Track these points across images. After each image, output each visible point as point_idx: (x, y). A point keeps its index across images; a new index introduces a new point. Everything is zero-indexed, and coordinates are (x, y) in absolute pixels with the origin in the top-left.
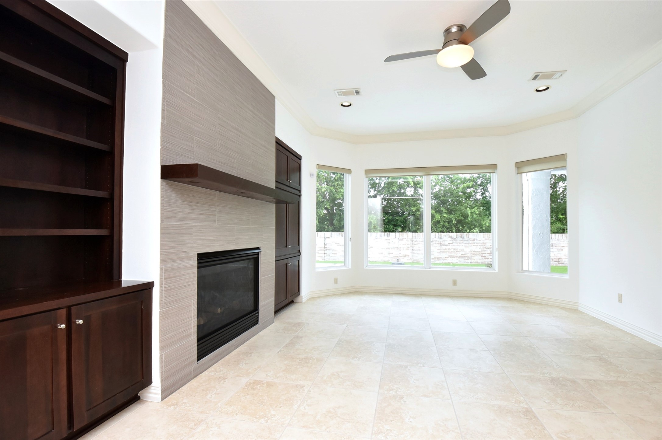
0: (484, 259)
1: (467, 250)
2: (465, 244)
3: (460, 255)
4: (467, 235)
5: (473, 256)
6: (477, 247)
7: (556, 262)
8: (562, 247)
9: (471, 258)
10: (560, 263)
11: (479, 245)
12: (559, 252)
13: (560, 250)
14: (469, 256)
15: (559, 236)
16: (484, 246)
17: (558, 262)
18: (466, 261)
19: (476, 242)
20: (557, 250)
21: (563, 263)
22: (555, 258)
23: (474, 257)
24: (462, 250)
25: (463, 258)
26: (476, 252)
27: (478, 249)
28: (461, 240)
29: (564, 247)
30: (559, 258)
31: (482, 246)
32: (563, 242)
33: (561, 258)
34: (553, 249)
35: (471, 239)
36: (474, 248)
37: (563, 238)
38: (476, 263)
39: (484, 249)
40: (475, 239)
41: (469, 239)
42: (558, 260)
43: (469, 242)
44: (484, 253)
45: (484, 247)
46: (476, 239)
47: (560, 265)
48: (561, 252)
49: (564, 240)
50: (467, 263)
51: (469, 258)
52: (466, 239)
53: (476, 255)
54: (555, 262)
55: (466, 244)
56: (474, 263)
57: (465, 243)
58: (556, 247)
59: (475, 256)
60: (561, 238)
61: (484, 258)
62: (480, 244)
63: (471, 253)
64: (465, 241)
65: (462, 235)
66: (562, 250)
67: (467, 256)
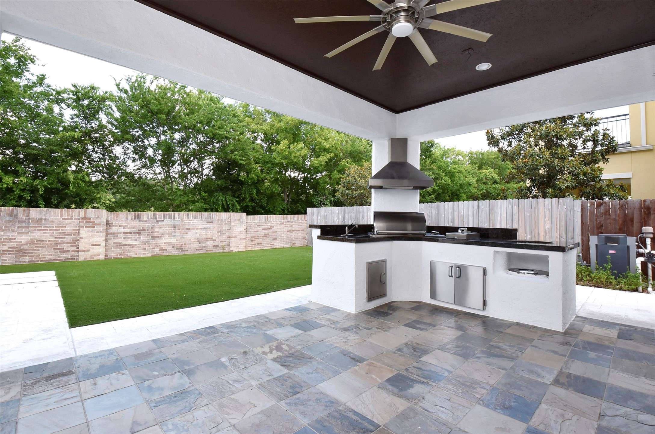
0: (60, 254)
1: (24, 239)
2: (18, 227)
3: (6, 248)
4: (24, 211)
5: (35, 250)
6: (46, 233)
7: (179, 249)
8: (187, 229)
9: (30, 253)
10: (184, 251)
11: (50, 230)
12: (183, 236)
13: (183, 233)
14: (26, 250)
15: (183, 215)
16: (60, 231)
17: (181, 249)
18: (19, 260)
19: (45, 224)
20: (181, 233)
21: (187, 250)
22: (177, 245)
23: (38, 250)
24: (10, 239)
25: (13, 254)
26: (43, 241)
27: (48, 237)
28: (11, 221)
29: (189, 229)
30: (183, 244)
31: (56, 230)
32: (189, 223)
33: (185, 244)
34: (175, 232)
35: (33, 218)
36: (37, 235)
37: (188, 218)
38: (41, 261)
39: (61, 236)
40: (41, 219)
41: (29, 219)
42: (181, 247)
43: (28, 224)
44: (59, 243)
45: (60, 233)
46: (45, 219)
47: (183, 253)
48: (185, 236)
49: (189, 221)
50: (21, 262)
51: (25, 253)
52: (22, 218)
53: (42, 247)
54: (177, 249)
55: (21, 227)
56: (38, 261)
57: (19, 225)
58: (179, 229)
59: (40, 249)
60: (186, 218)
61: (60, 252)
62: (53, 227)
63: (32, 244)
64: (19, 222)
65: (12, 211)
66: (187, 233)
67: (21, 251)
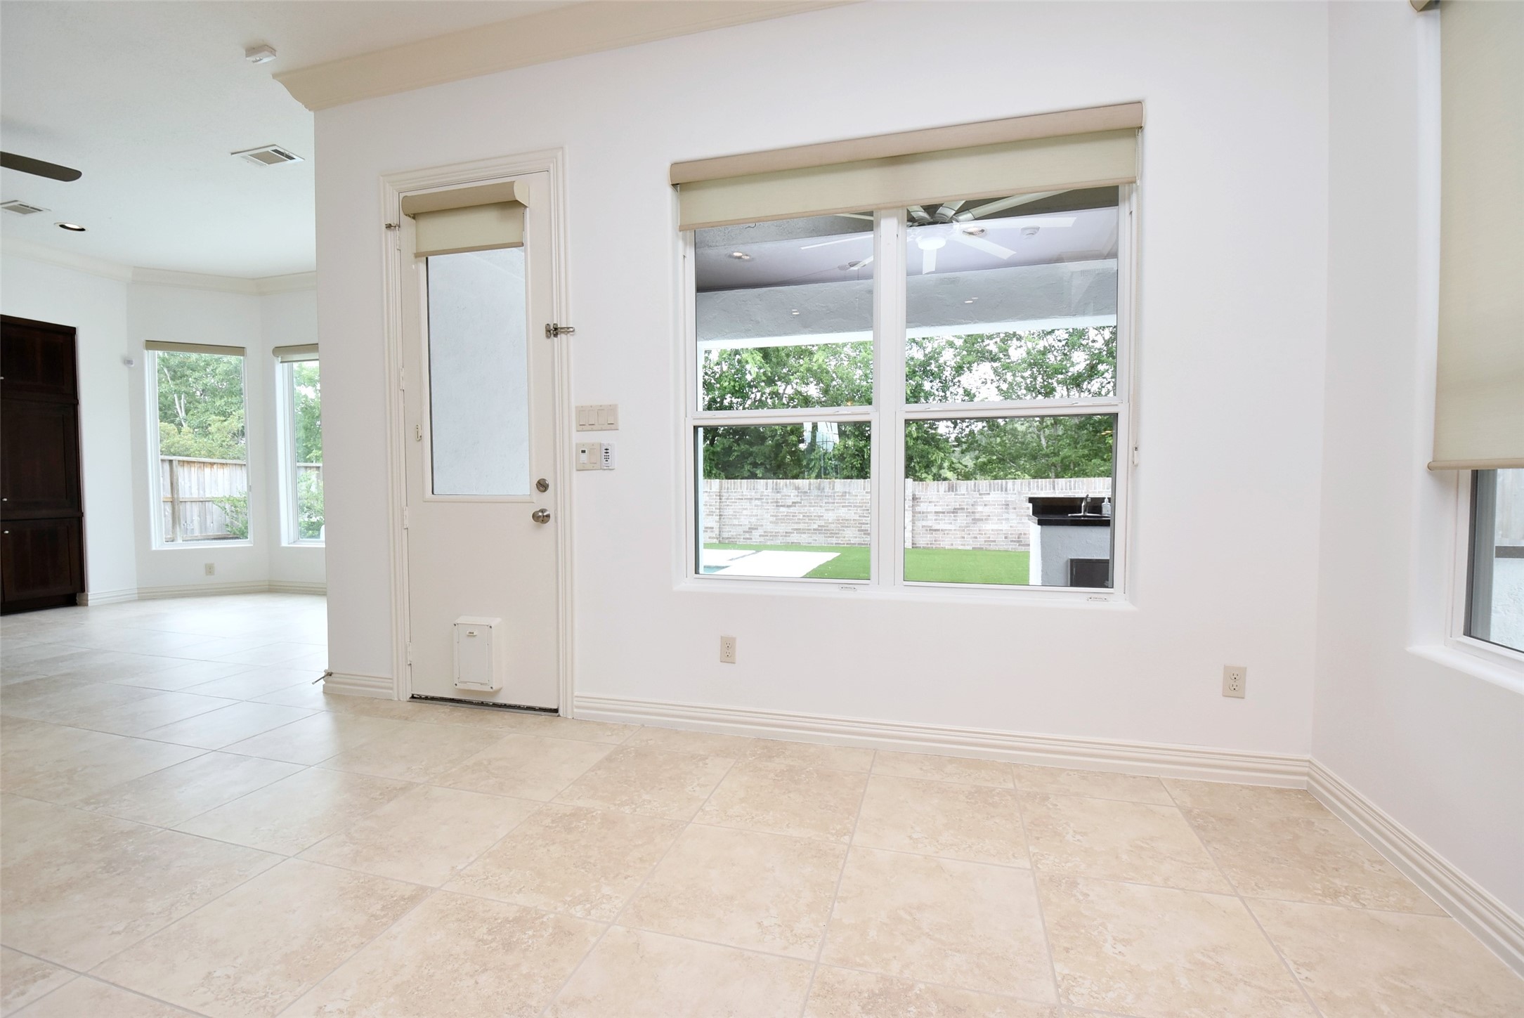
0: (864, 536)
1: (830, 516)
2: (826, 503)
3: (816, 526)
4: (830, 483)
5: (841, 530)
6: (850, 510)
7: (1015, 541)
9: (836, 534)
10: (1023, 545)
11: (855, 506)
12: (1021, 520)
13: (1022, 515)
14: (833, 530)
16: (864, 508)
17: (1018, 542)
18: (827, 540)
19: (849, 499)
20: (1018, 515)
22: (1011, 534)
23: (844, 530)
24: (819, 516)
25: (822, 533)
26: (847, 520)
27: (851, 514)
28: (818, 496)
30: (1021, 534)
31: (860, 507)
33: (1025, 534)
34: (1008, 513)
35: (838, 492)
36: (842, 512)
37: (1029, 490)
38: (847, 544)
39: (865, 515)
40: (846, 492)
41: (835, 493)
42: (1018, 538)
43: (834, 499)
44: (864, 524)
45: (864, 510)
46: (849, 493)
50: (828, 543)
51: (833, 534)
52: (828, 492)
53: (847, 527)
54: (1012, 541)
55: (828, 503)
56: (844, 544)
57: (826, 501)
58: (1015, 509)
59: (845, 529)
61: (865, 534)
62: (856, 503)
63: (838, 523)
64: (826, 496)
65: (820, 484)
67: (828, 530)
